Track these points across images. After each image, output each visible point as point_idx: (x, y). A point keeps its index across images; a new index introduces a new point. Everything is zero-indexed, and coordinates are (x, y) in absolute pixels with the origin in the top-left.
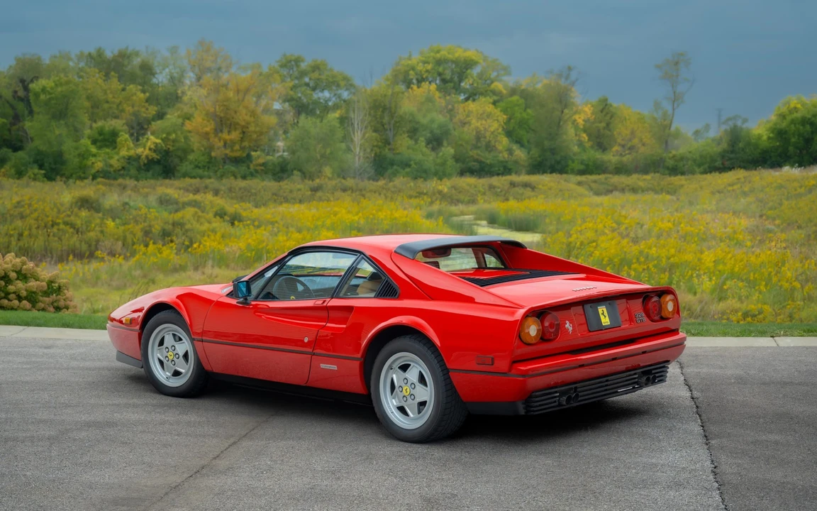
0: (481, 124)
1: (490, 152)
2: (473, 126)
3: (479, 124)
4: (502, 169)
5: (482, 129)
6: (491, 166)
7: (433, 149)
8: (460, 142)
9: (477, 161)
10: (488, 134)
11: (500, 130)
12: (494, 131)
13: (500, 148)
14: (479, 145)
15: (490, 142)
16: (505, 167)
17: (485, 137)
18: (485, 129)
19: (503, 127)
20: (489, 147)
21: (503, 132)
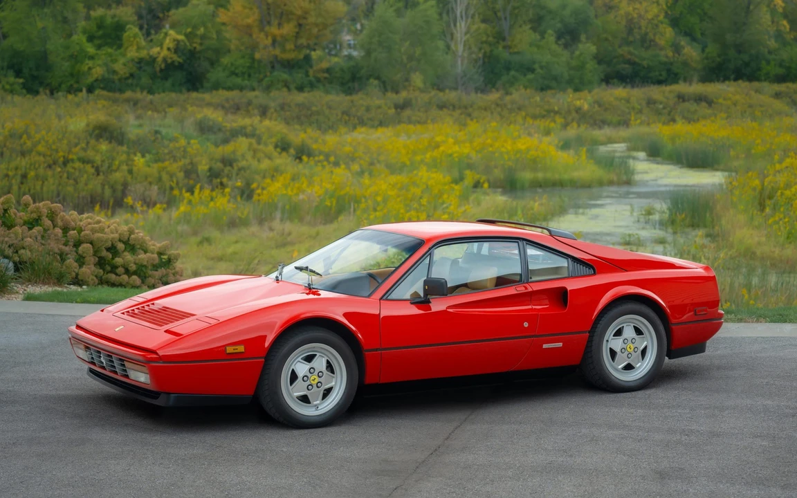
0: (634, 9)
1: (647, 48)
2: (622, 12)
3: (631, 8)
4: (664, 73)
5: (635, 16)
6: (649, 69)
7: (566, 46)
8: (605, 36)
9: (629, 62)
10: (643, 23)
11: (661, 17)
12: (653, 19)
13: (662, 43)
14: (631, 39)
15: (646, 34)
16: (669, 71)
17: (640, 28)
18: (640, 16)
19: (666, 13)
20: (646, 42)
21: (666, 20)
